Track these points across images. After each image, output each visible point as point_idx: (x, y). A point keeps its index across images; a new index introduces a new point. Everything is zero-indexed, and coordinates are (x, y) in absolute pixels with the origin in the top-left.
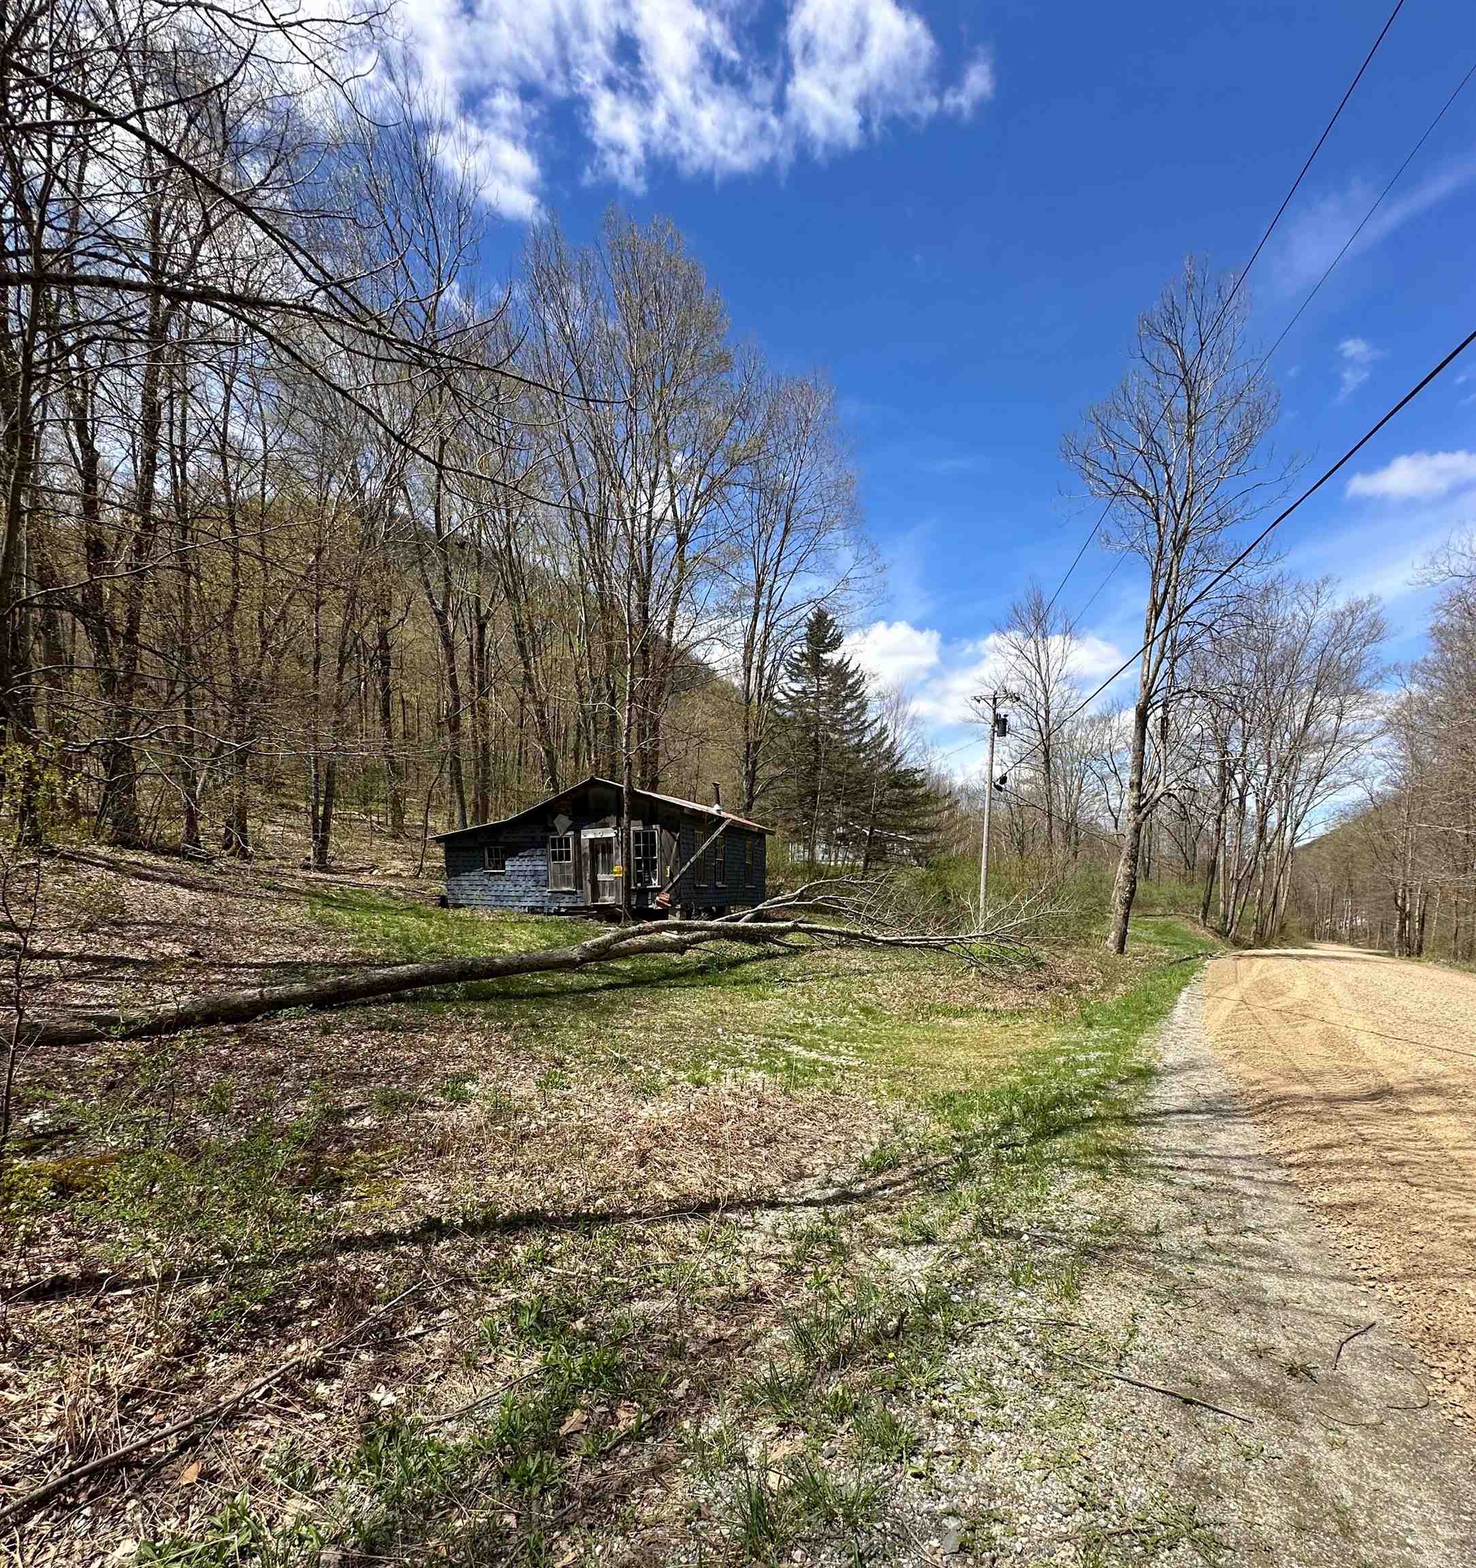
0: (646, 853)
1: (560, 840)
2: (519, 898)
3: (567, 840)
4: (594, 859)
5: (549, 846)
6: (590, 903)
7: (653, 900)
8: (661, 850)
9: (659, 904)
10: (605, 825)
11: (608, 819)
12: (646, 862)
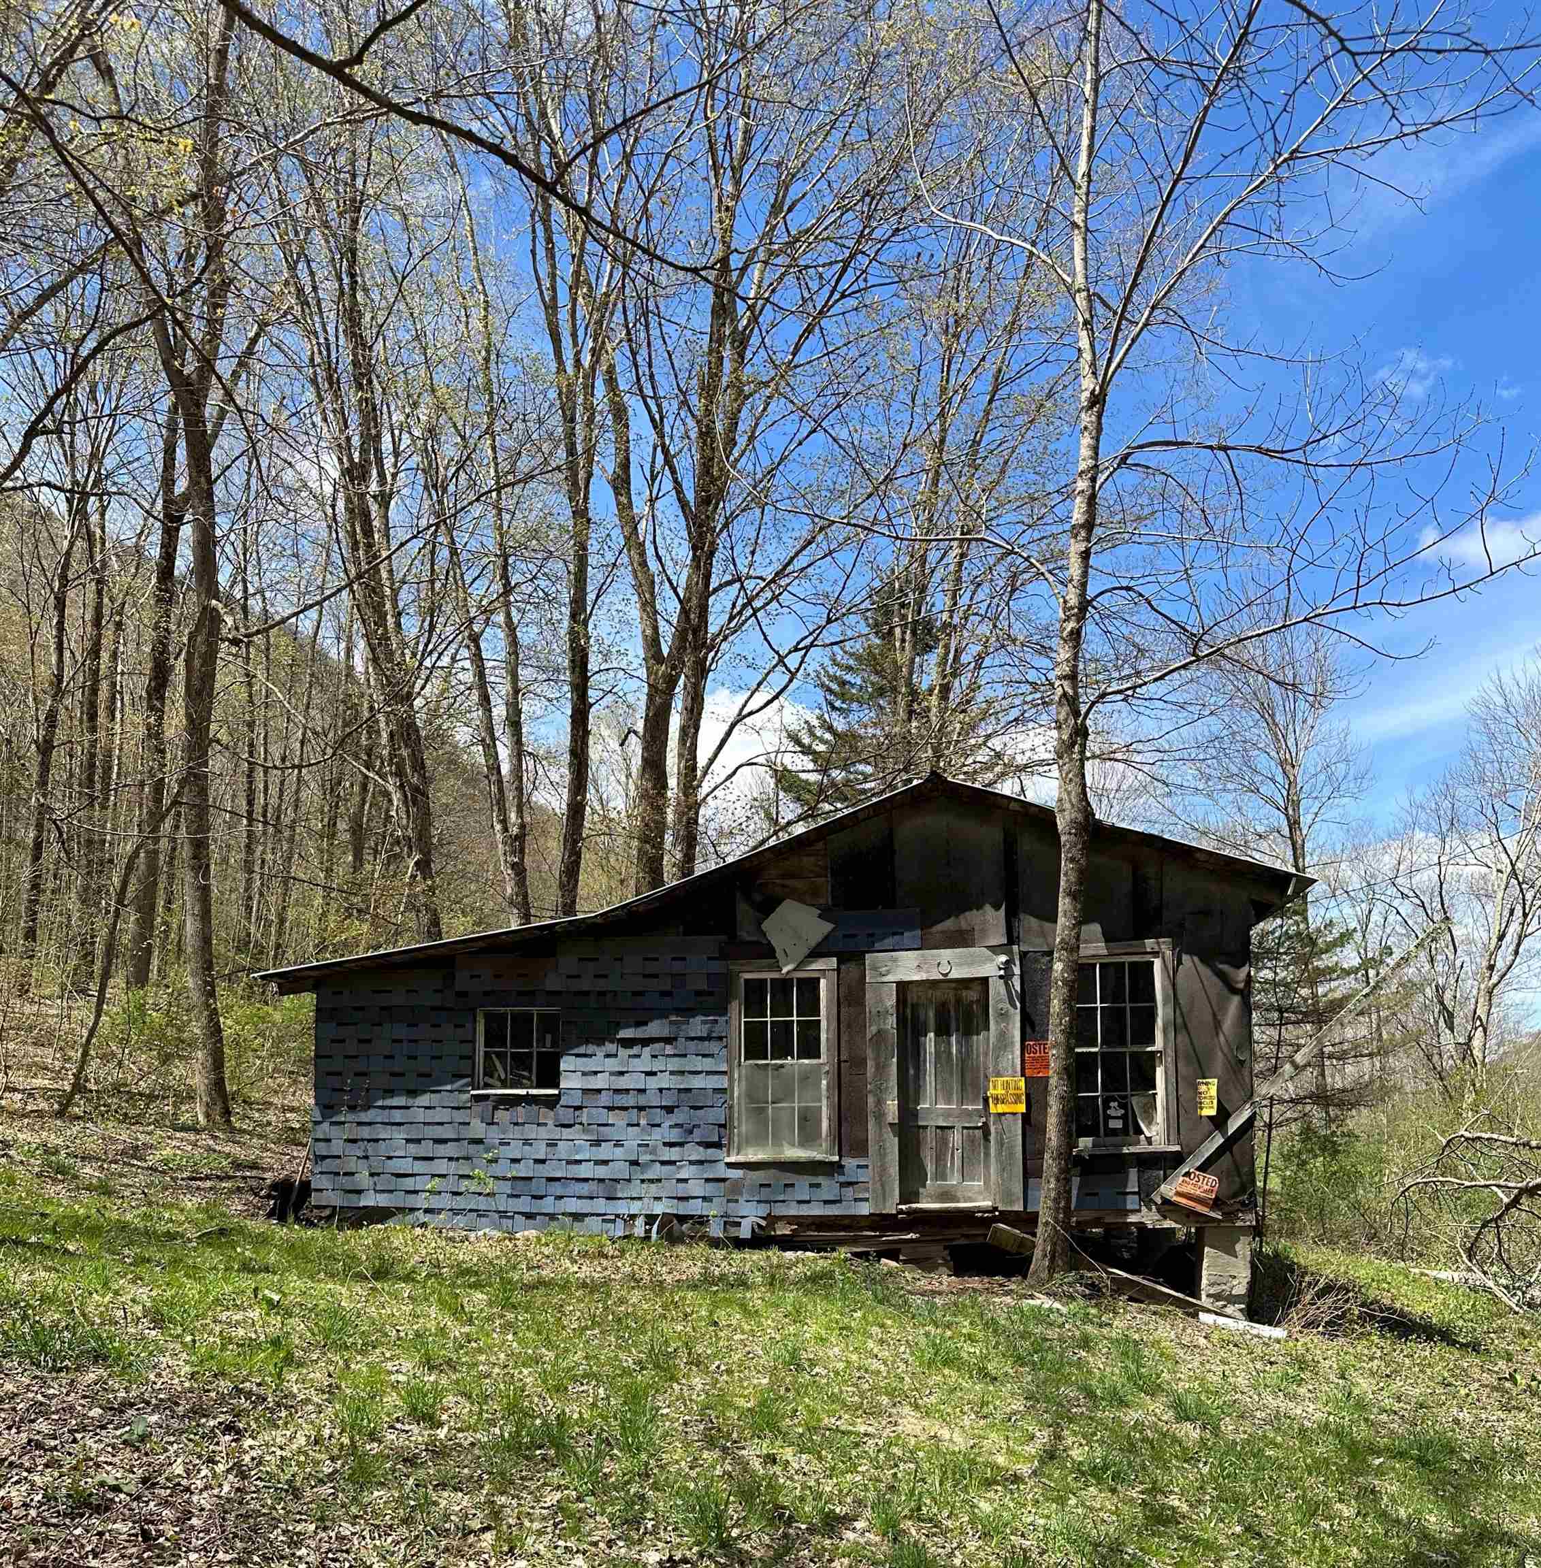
0: (1114, 1034)
1: (783, 986)
2: (609, 1188)
3: (810, 987)
4: (910, 1055)
5: (736, 1008)
6: (892, 1206)
7: (1145, 1196)
8: (1179, 1026)
9: (1168, 1208)
10: (961, 939)
11: (972, 918)
12: (1112, 1063)
